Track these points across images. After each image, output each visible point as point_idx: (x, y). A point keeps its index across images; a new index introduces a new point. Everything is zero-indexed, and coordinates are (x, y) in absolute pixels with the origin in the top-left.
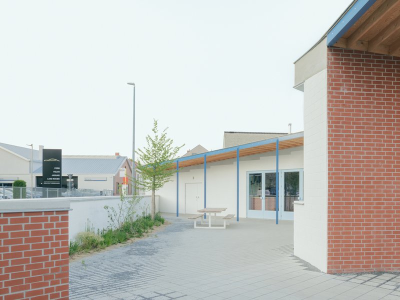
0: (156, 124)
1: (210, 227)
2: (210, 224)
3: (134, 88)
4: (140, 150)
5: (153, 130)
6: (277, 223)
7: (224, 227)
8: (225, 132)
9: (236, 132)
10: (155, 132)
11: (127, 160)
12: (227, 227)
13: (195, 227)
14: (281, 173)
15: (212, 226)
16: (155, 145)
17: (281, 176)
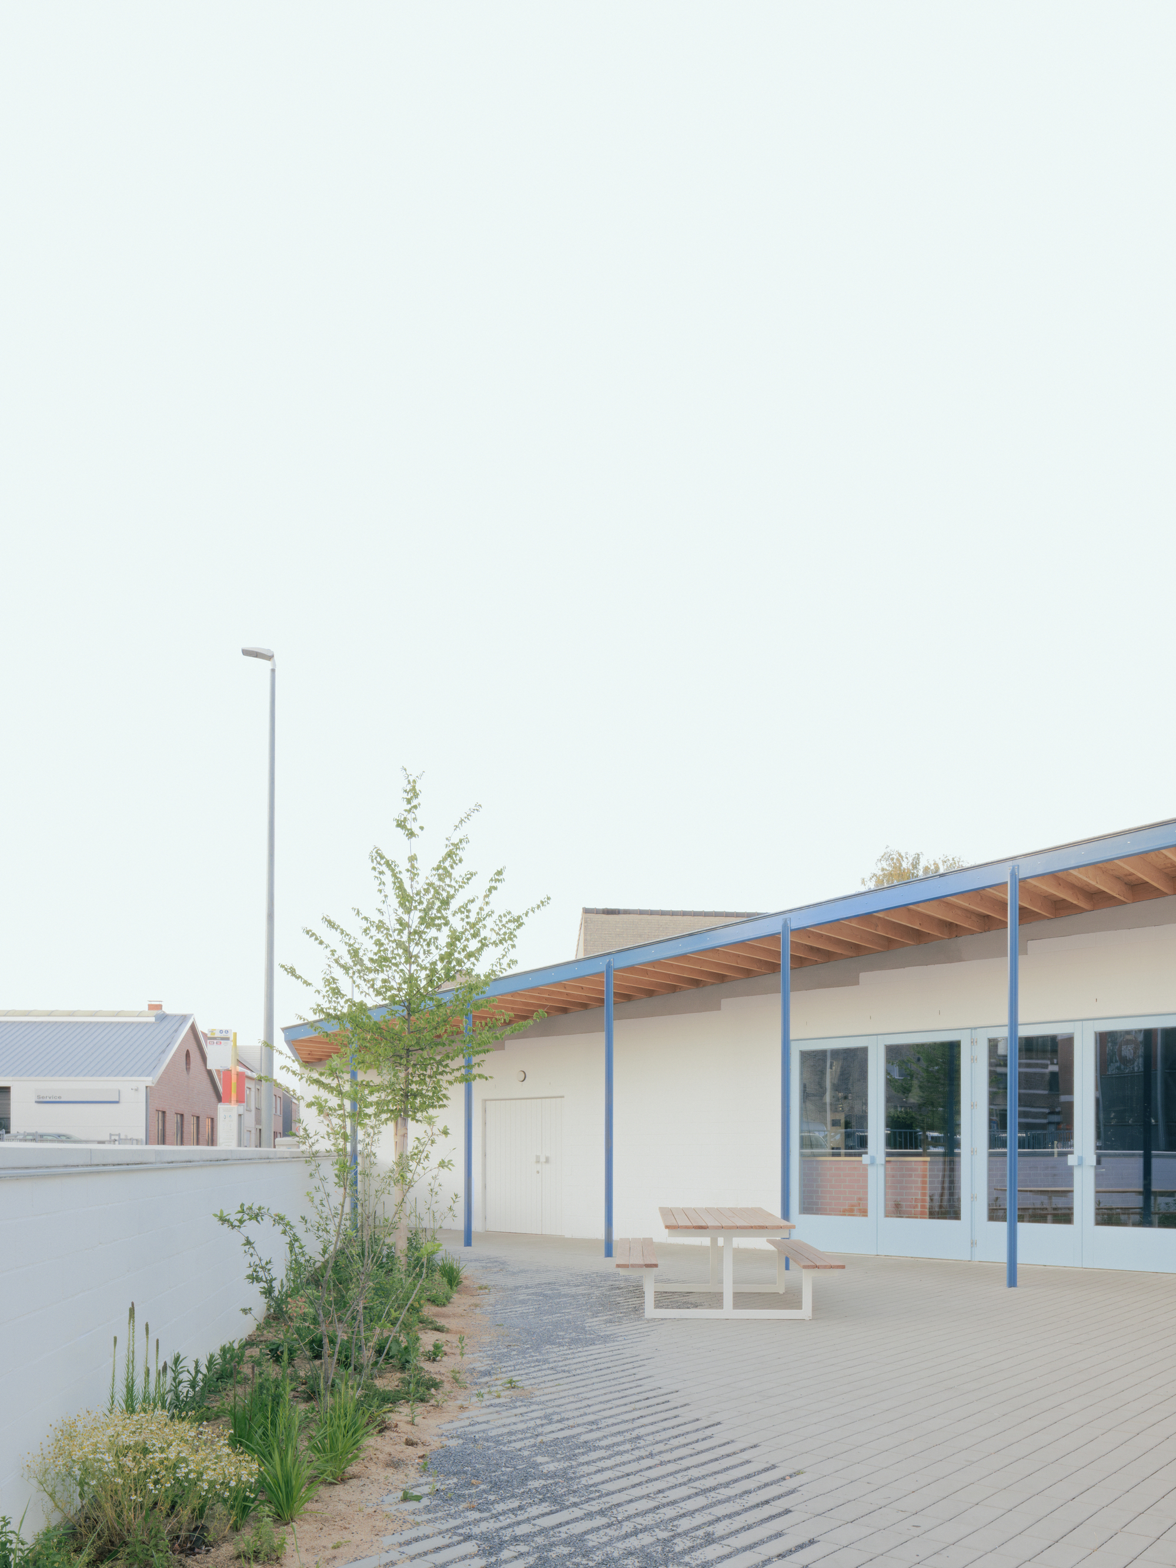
0: (413, 793)
1: (728, 1310)
2: (728, 1293)
3: (273, 671)
4: (331, 924)
5: (401, 824)
6: (1012, 1282)
7: (806, 1311)
8: (586, 911)
9: (626, 912)
10: (411, 834)
11: (193, 1028)
12: (823, 1307)
13: (650, 1310)
14: (973, 1042)
15: (742, 1300)
16: (405, 900)
17: (973, 1060)
